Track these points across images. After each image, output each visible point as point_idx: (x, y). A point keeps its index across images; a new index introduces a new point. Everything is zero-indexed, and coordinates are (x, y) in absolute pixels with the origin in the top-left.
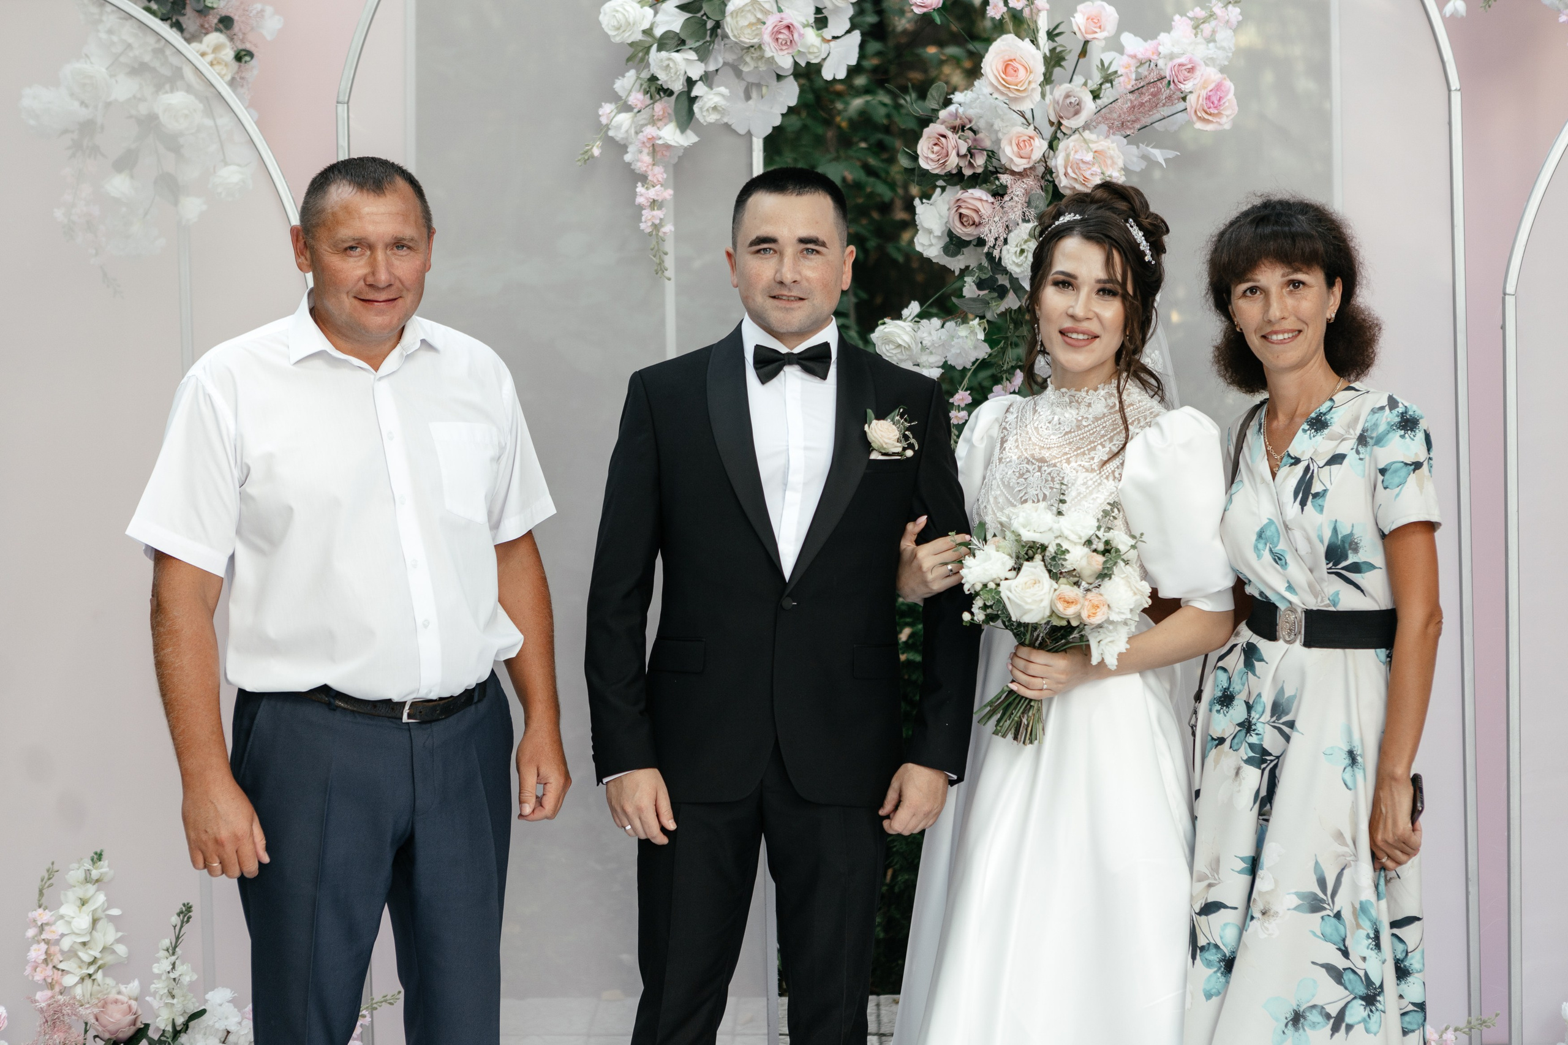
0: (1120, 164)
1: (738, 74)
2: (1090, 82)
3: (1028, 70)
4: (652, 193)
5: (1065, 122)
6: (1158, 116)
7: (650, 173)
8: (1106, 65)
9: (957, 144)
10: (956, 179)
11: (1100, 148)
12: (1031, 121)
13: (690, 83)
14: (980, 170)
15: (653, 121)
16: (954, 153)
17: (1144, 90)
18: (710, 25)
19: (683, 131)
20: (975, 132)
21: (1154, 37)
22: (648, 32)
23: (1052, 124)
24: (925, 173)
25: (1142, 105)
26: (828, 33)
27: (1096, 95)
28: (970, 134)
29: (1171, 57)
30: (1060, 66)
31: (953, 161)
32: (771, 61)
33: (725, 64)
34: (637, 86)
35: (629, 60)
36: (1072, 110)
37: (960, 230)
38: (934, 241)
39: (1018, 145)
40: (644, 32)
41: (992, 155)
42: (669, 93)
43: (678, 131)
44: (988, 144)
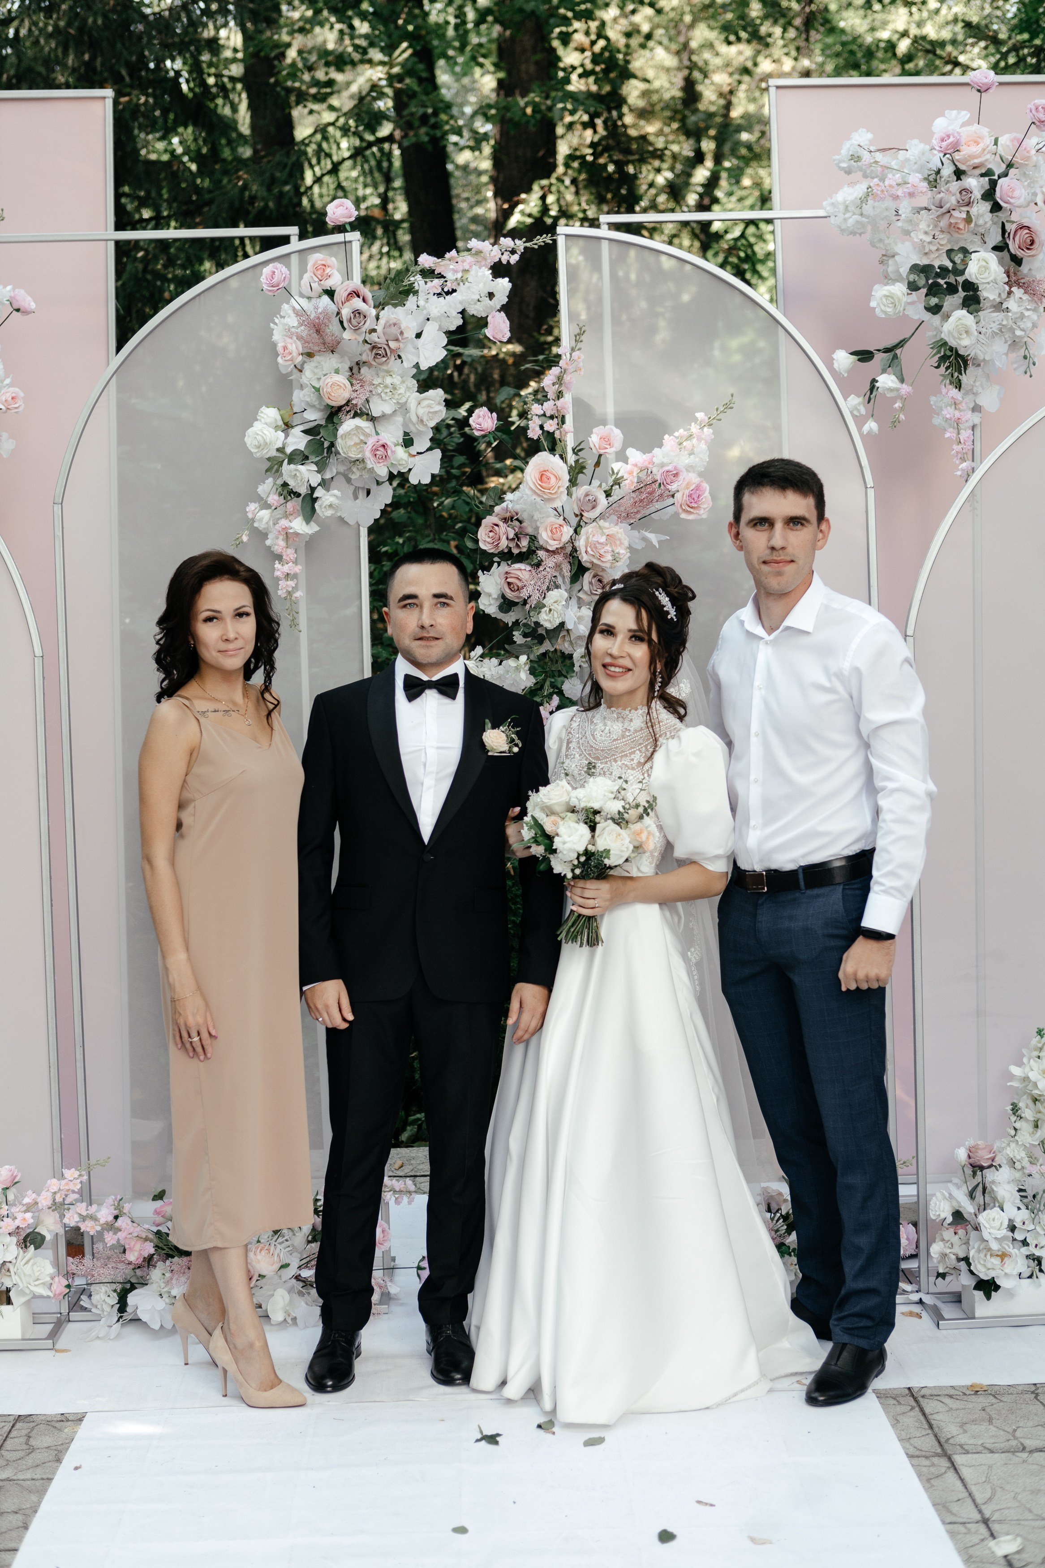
0: (626, 544)
1: (349, 481)
2: (604, 485)
3: (558, 479)
4: (286, 568)
5: (585, 514)
6: (653, 509)
7: (284, 554)
8: (615, 472)
9: (506, 532)
10: (507, 556)
11: (611, 533)
12: (562, 513)
13: (313, 489)
14: (524, 550)
15: (286, 516)
16: (505, 537)
17: (643, 490)
18: (326, 444)
19: (308, 522)
20: (521, 522)
21: (650, 451)
22: (280, 450)
23: (576, 516)
24: (484, 552)
25: (641, 501)
26: (413, 450)
27: (608, 494)
28: (517, 523)
29: (662, 465)
30: (582, 473)
31: (504, 544)
32: (371, 470)
33: (338, 473)
34: (274, 490)
35: (267, 471)
36: (590, 505)
37: (510, 595)
38: (492, 602)
39: (551, 531)
40: (278, 450)
41: (533, 539)
42: (298, 495)
43: (304, 523)
44: (530, 531)
